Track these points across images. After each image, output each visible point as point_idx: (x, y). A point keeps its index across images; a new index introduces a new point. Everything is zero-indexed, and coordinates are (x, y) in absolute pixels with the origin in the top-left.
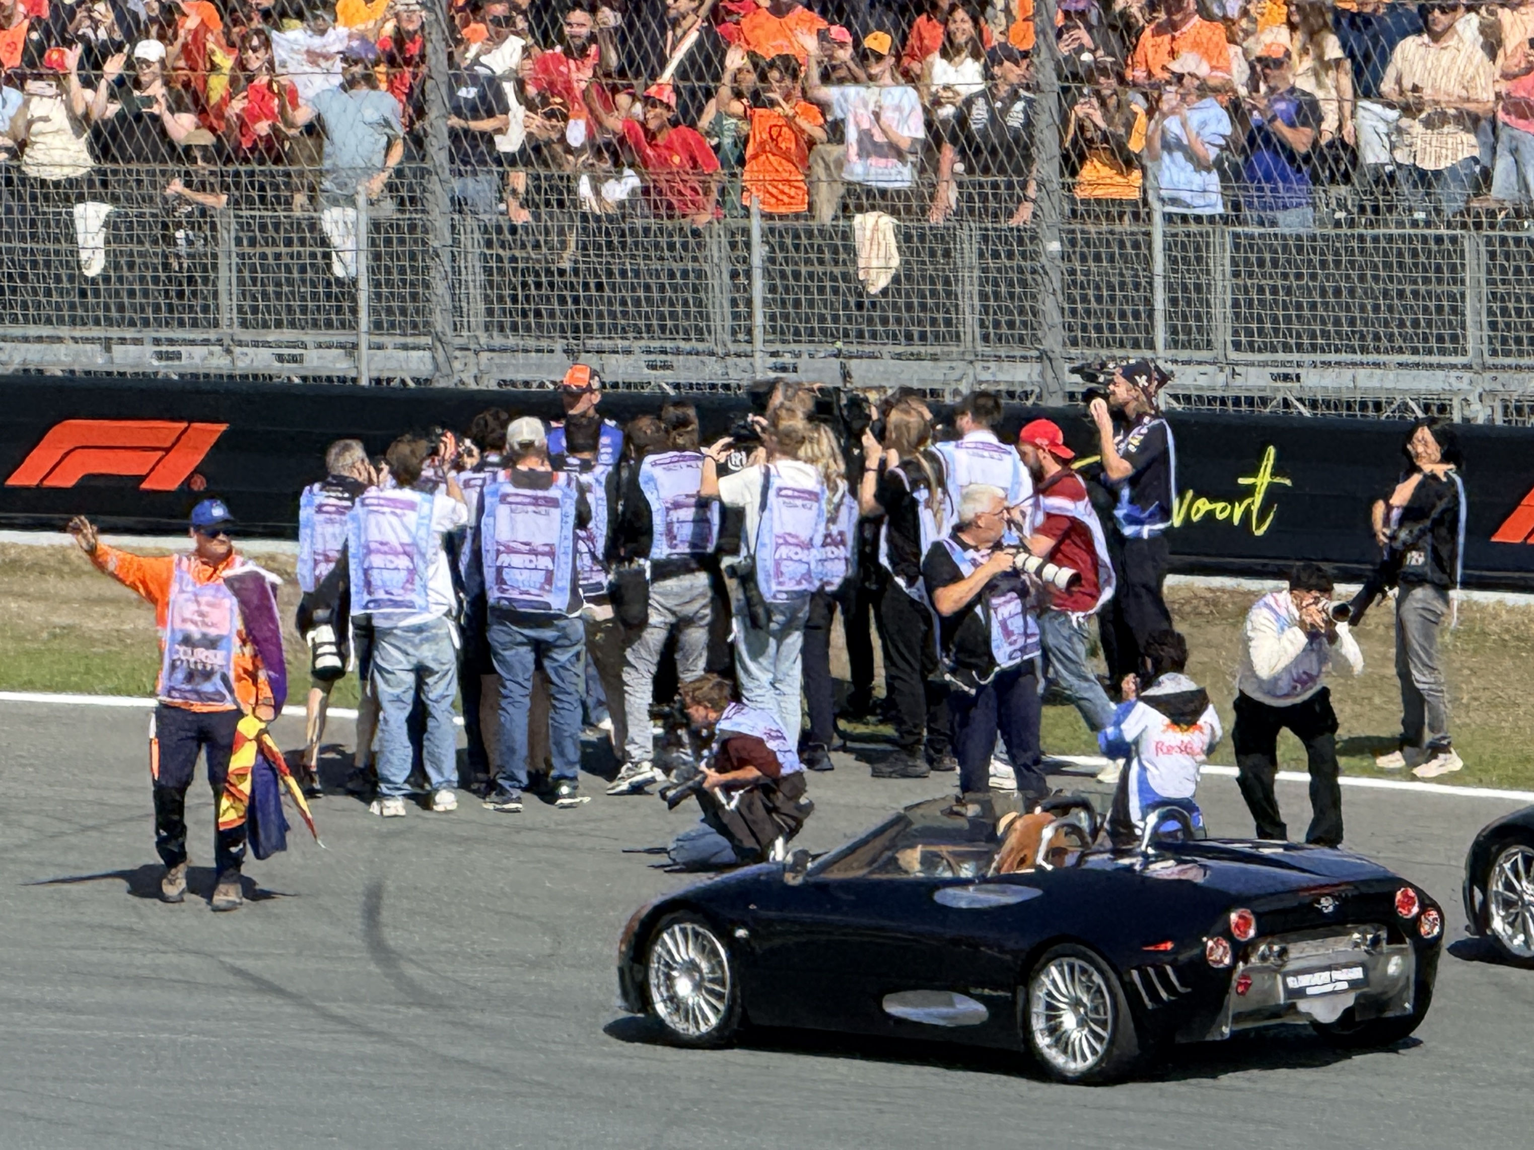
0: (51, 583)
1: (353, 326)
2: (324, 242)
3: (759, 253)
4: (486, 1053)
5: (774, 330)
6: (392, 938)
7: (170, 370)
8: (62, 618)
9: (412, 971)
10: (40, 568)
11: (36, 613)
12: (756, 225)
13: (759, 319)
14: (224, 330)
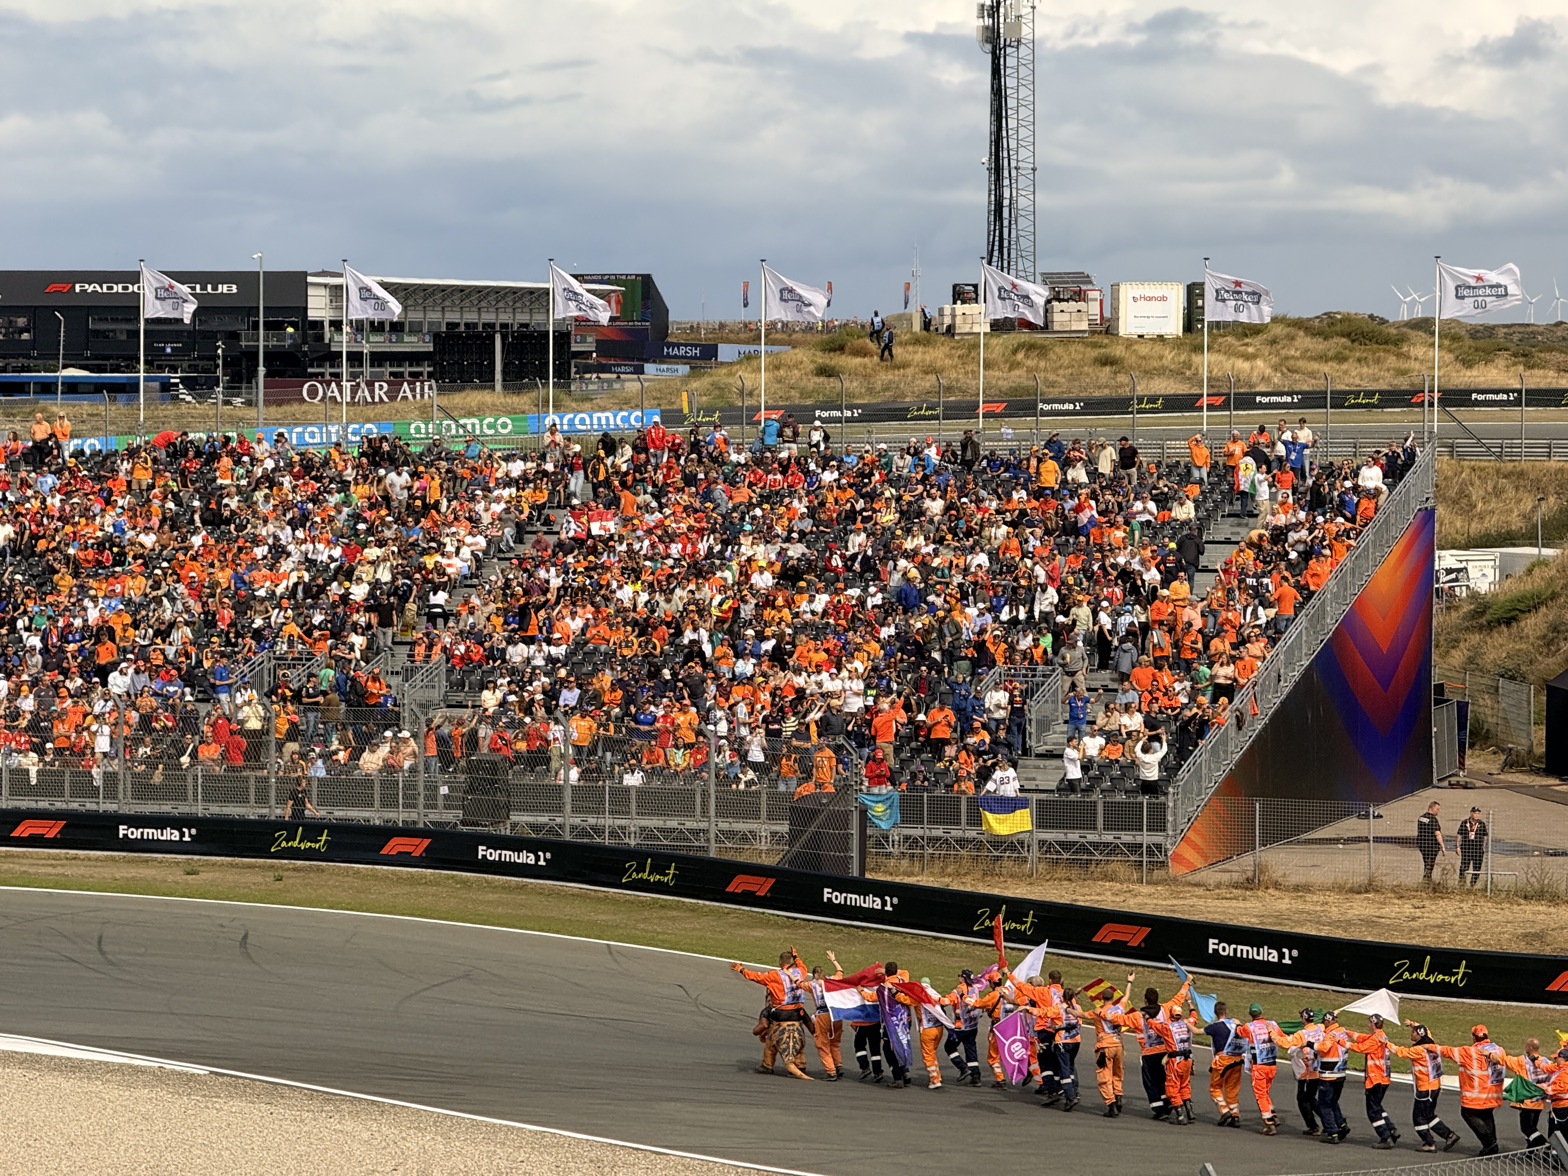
0: (21, 860)
1: (98, 797)
2: (92, 776)
3: (200, 781)
4: (127, 977)
5: (204, 800)
6: (105, 948)
7: (53, 808)
8: (24, 869)
9: (110, 957)
10: (18, 857)
11: (17, 867)
12: (200, 774)
13: (200, 797)
14: (66, 799)
